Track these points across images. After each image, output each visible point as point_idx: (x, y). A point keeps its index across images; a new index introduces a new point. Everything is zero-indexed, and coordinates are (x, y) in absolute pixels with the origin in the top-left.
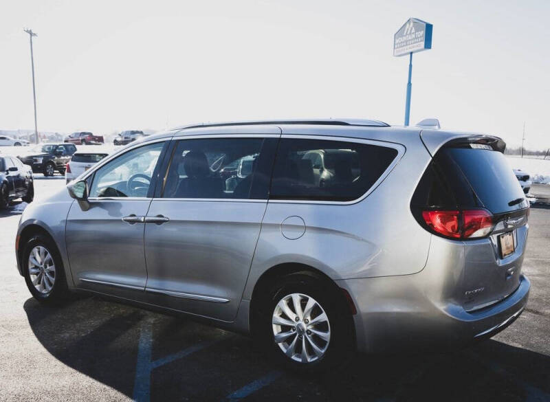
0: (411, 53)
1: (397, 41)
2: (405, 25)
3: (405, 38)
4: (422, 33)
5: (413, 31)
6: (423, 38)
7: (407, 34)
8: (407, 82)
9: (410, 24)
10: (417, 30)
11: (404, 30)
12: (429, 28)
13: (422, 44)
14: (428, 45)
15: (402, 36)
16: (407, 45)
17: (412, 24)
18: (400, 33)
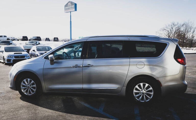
0: (71, 12)
1: (66, 8)
2: (68, 3)
3: (68, 7)
4: (74, 6)
5: (71, 5)
6: (74, 8)
7: (69, 6)
8: (70, 21)
9: (69, 3)
10: (72, 5)
11: (68, 5)
12: (76, 5)
13: (74, 9)
14: (76, 10)
15: (67, 6)
16: (69, 9)
17: (70, 3)
18: (66, 5)
